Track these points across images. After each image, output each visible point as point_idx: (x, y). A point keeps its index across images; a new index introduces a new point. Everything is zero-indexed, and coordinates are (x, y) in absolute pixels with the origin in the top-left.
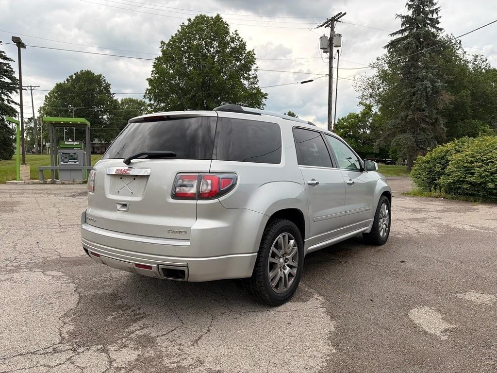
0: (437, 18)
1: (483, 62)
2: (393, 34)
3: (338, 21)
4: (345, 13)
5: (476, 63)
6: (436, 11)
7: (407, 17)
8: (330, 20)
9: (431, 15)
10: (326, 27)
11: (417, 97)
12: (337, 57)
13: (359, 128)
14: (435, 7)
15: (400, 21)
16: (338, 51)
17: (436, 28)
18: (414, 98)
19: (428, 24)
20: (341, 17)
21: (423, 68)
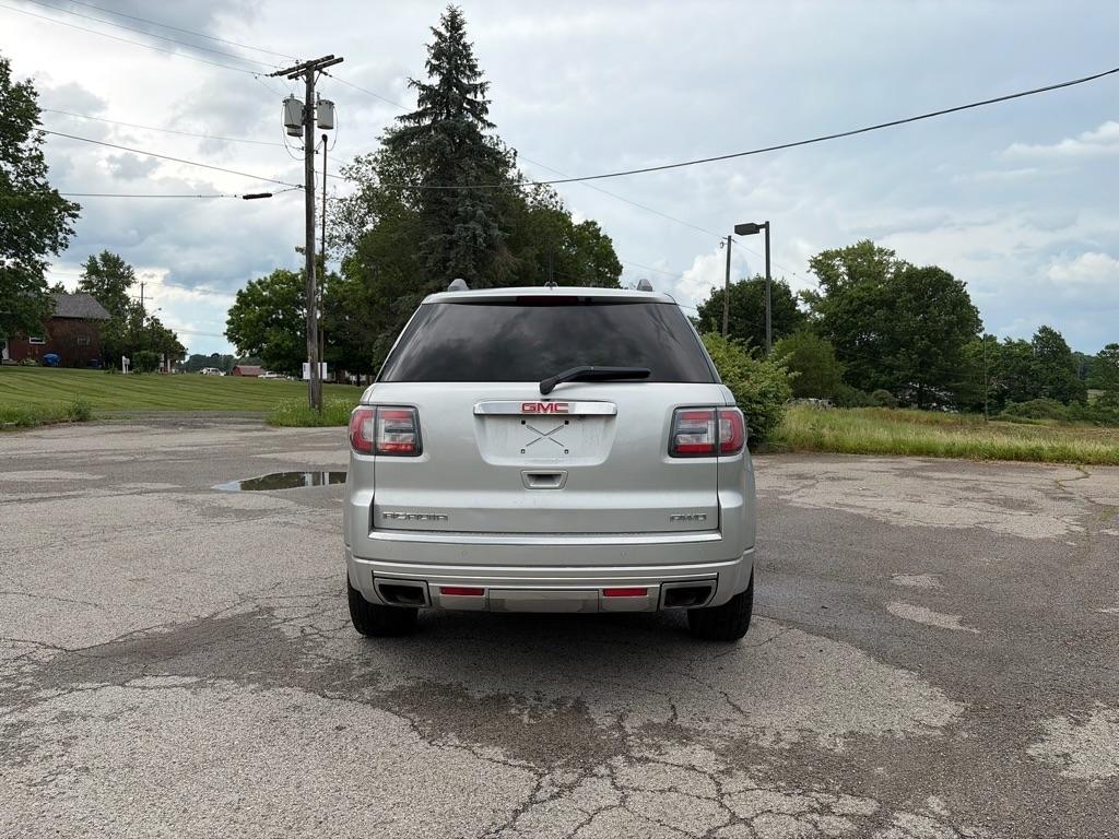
0: (484, 103)
1: (551, 197)
2: (402, 118)
3: (321, 72)
4: (341, 60)
5: (539, 198)
6: (482, 87)
7: (430, 88)
8: (304, 66)
9: (473, 94)
10: (290, 78)
11: (457, 253)
12: (321, 151)
13: (298, 304)
14: (479, 81)
15: (416, 93)
16: (325, 138)
17: (484, 121)
18: (452, 254)
19: (465, 109)
20: (330, 64)
21: (465, 197)
